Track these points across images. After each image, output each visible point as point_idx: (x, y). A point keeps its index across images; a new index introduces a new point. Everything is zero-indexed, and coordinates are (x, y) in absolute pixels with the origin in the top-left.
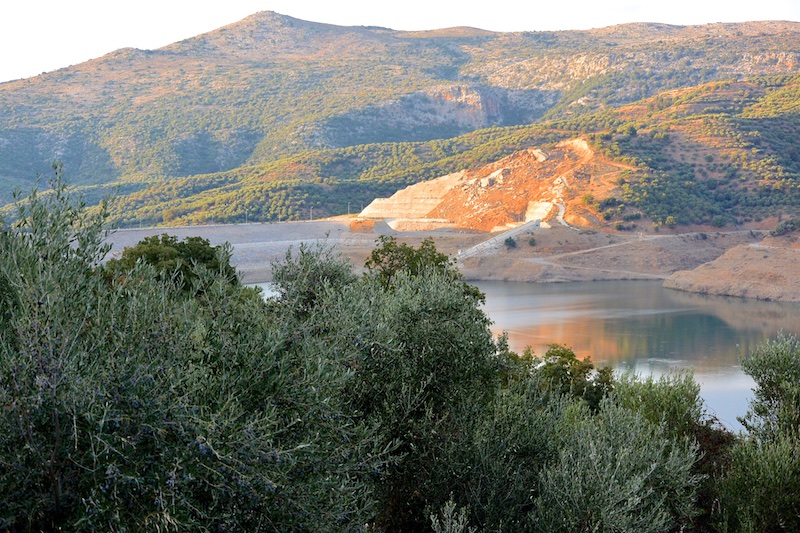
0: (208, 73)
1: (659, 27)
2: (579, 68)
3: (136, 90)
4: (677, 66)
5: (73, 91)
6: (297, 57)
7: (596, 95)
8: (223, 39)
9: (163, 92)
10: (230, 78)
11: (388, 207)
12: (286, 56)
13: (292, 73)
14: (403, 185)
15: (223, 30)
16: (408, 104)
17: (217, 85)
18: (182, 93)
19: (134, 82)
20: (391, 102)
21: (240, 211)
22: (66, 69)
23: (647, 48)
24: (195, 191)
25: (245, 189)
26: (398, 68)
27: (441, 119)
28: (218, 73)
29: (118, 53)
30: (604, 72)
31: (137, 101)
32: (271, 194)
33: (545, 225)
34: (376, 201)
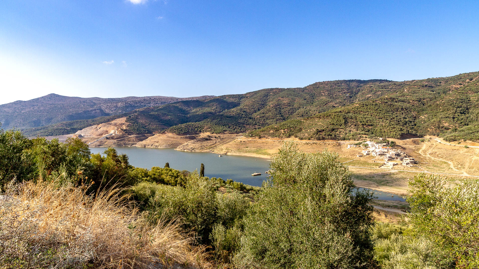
0: (40, 106)
1: (135, 97)
2: (119, 105)
3: (22, 110)
4: (138, 105)
5: (6, 109)
6: (60, 103)
7: (123, 110)
8: (43, 99)
9: (29, 110)
10: (45, 107)
11: (81, 132)
12: (58, 103)
13: (59, 106)
14: (84, 128)
15: (43, 97)
16: (85, 112)
17: (42, 108)
18: (33, 110)
19: (22, 108)
20: (81, 112)
21: (48, 134)
22: (4, 105)
23: (133, 101)
24: (38, 130)
25: (49, 129)
26: (82, 105)
27: (92, 115)
28: (42, 106)
29: (17, 101)
30: (124, 106)
31: (23, 112)
32: (55, 130)
33: (113, 134)
34: (79, 131)
